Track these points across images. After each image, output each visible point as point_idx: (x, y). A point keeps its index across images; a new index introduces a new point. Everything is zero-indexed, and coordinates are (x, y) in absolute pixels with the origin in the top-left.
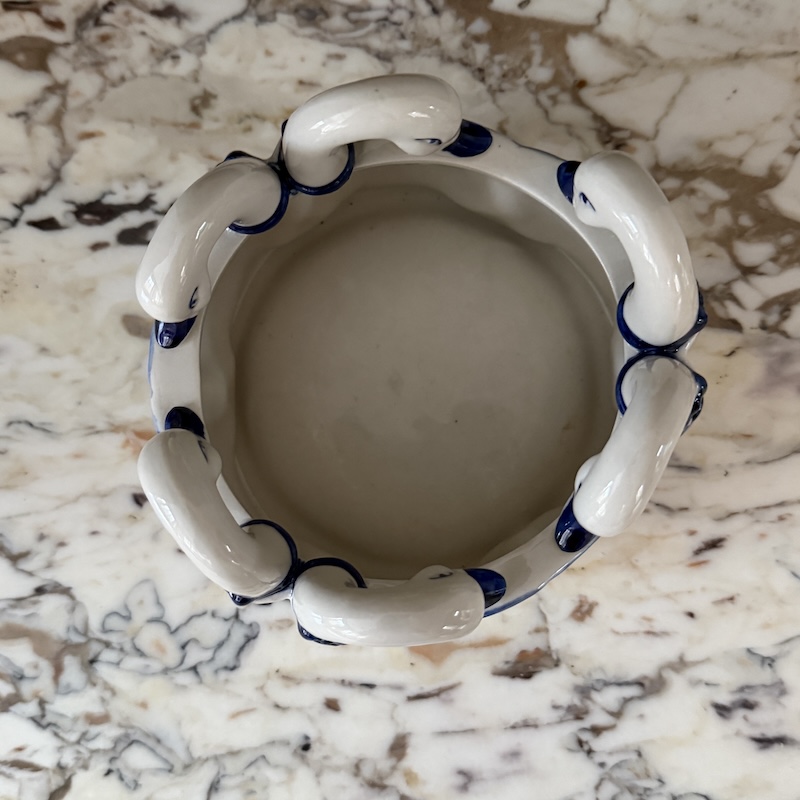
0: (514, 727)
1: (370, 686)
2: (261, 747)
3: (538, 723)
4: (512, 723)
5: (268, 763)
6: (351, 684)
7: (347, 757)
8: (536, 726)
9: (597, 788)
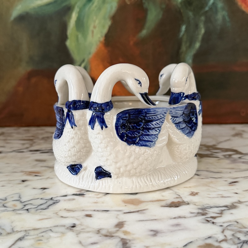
0: (175, 218)
1: (107, 211)
2: (51, 227)
3: (185, 217)
4: (174, 217)
5: (52, 231)
6: (98, 211)
7: (94, 229)
8: (185, 218)
9: (223, 232)
